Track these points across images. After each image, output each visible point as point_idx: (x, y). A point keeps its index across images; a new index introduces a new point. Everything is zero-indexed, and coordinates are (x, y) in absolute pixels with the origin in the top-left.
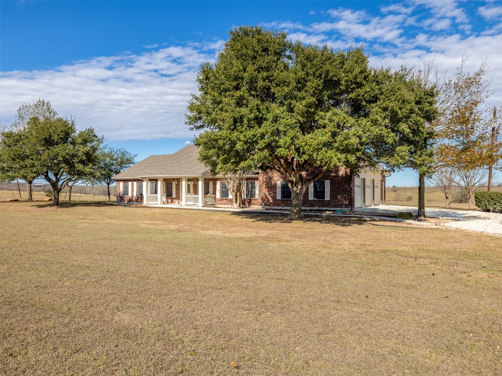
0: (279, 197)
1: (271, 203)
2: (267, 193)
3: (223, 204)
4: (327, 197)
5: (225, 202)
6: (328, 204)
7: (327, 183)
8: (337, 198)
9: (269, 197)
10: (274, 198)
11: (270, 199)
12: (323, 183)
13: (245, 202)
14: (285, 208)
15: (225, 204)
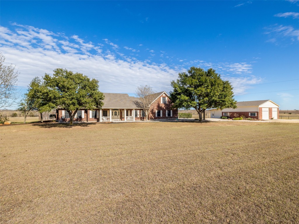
0: (156, 116)
2: (152, 116)
3: (136, 119)
4: (171, 116)
6: (172, 118)
8: (174, 116)
10: (154, 116)
12: (170, 111)
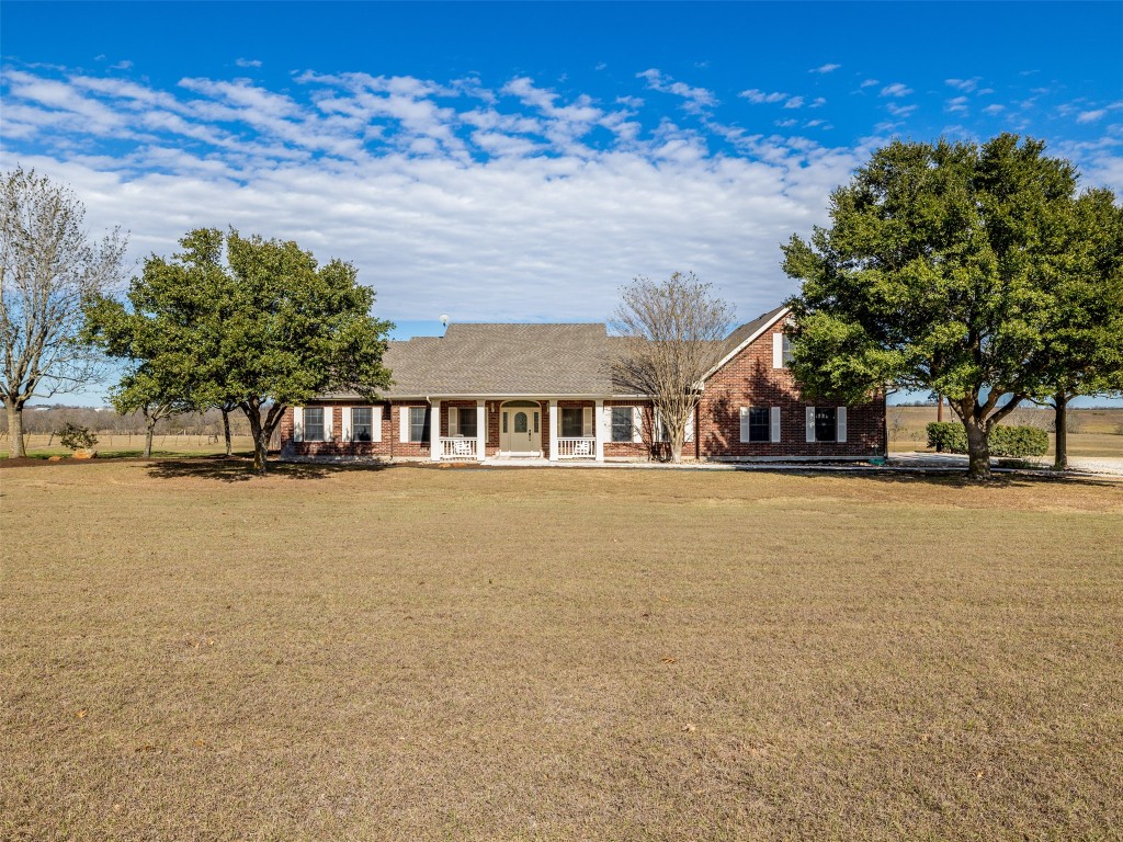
0: (744, 438)
1: (727, 451)
2: (717, 432)
3: (618, 455)
4: (842, 437)
5: (623, 450)
6: (843, 449)
7: (842, 412)
8: (859, 439)
9: (722, 439)
10: (734, 439)
11: (725, 443)
12: (832, 413)
13: (659, 448)
14: (759, 459)
15: (623, 455)
